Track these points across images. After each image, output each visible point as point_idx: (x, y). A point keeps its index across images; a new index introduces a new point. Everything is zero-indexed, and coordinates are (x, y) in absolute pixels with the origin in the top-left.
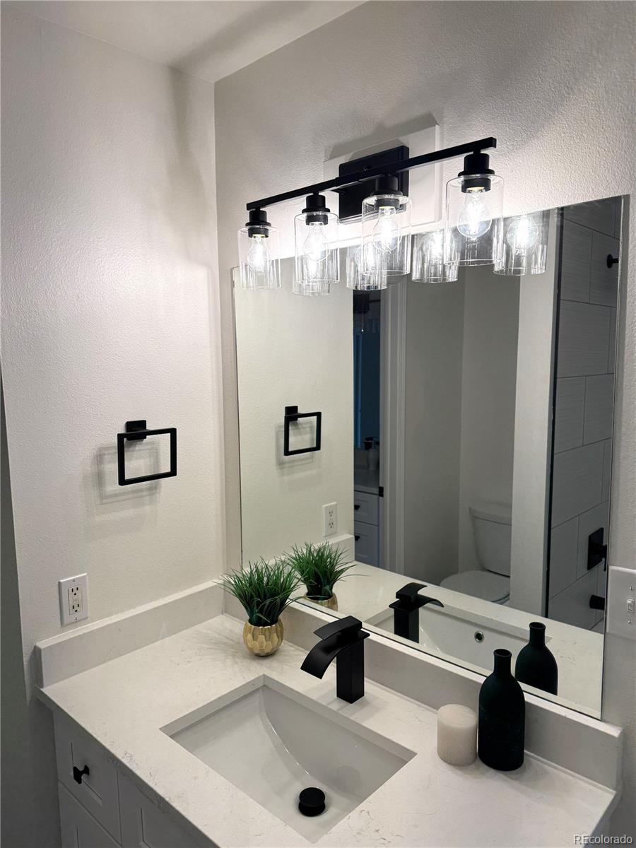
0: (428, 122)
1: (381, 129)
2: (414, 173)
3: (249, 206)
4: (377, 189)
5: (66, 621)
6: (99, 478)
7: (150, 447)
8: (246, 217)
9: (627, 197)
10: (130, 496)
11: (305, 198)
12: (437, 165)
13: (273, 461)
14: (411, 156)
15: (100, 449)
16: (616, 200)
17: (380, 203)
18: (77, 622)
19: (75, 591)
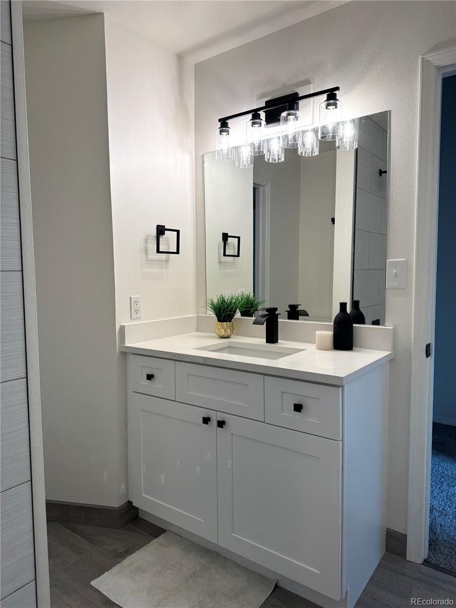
0: (307, 82)
1: (285, 86)
2: (301, 103)
3: (220, 120)
4: (287, 109)
5: (133, 317)
6: (146, 251)
7: (166, 240)
8: (219, 125)
9: (390, 111)
10: (158, 263)
11: (251, 115)
12: (312, 99)
13: (217, 260)
14: (300, 96)
15: (147, 236)
16: (386, 112)
17: (289, 115)
18: (137, 318)
19: (136, 302)
